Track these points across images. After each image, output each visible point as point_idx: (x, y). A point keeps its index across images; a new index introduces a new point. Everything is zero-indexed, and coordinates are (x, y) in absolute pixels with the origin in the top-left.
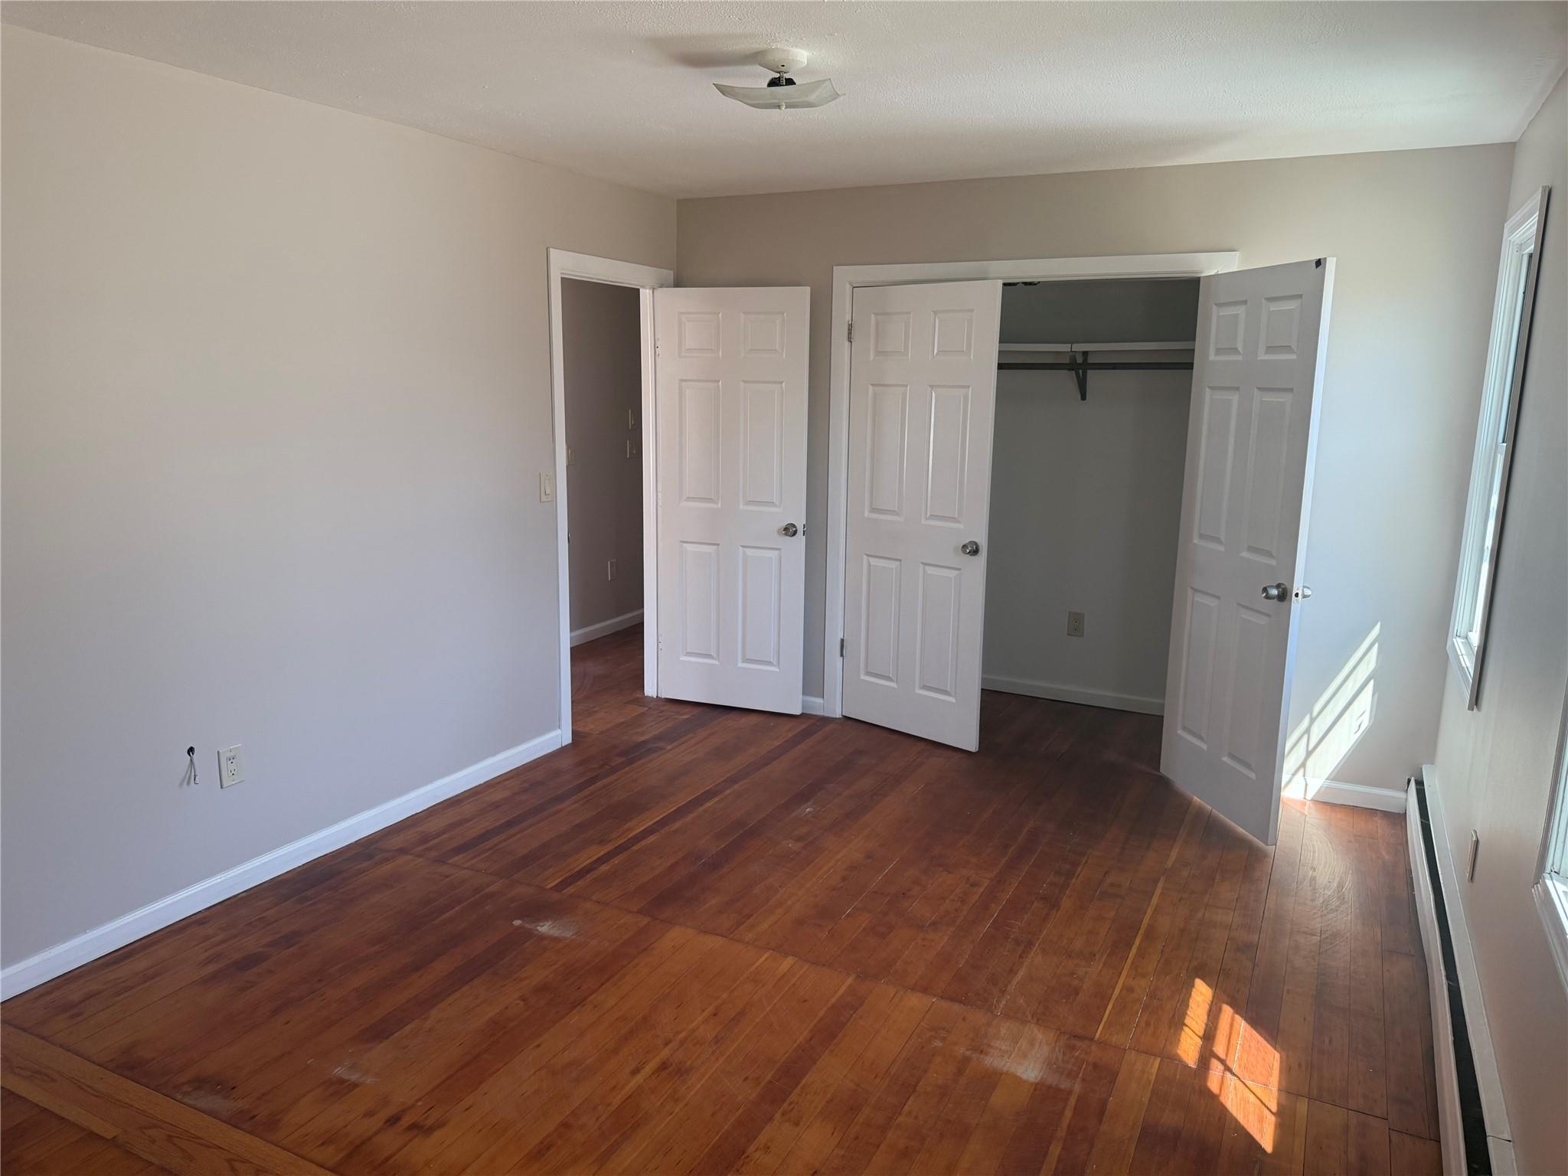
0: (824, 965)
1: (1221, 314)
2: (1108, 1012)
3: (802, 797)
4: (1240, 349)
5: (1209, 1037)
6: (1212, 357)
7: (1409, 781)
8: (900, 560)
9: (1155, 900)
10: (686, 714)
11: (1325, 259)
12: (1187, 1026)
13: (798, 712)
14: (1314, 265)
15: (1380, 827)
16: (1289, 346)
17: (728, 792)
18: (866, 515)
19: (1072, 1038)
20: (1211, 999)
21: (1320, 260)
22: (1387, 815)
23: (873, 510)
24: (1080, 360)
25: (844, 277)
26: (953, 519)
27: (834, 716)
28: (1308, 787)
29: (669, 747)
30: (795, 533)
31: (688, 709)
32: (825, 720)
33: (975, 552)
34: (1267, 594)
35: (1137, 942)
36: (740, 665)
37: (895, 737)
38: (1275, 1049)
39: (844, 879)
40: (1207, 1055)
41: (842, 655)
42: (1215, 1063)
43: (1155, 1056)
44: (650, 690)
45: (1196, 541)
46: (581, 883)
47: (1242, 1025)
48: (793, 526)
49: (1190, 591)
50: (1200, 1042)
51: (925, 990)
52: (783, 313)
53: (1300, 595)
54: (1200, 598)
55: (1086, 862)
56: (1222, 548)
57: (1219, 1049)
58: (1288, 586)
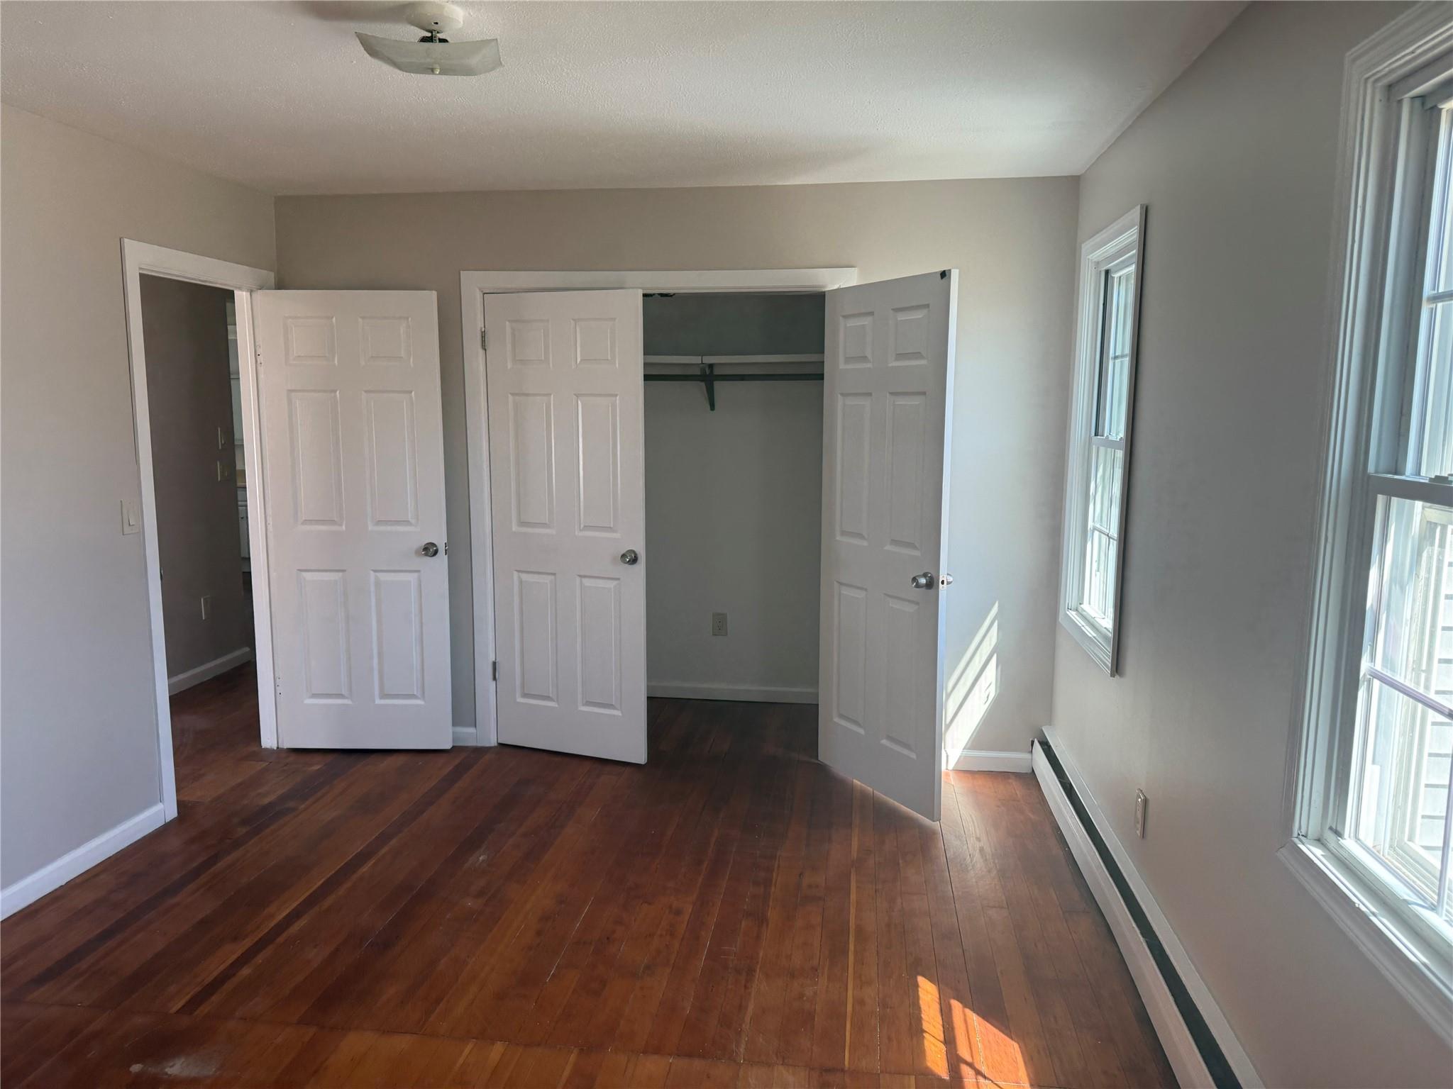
0: (539, 1045)
1: (848, 325)
2: (848, 1034)
3: (472, 844)
4: (869, 356)
5: (949, 1040)
6: (842, 366)
7: (1033, 742)
8: (554, 574)
9: (853, 897)
10: (316, 765)
11: (950, 270)
12: (926, 1032)
13: (448, 746)
14: (939, 275)
15: (1017, 789)
16: (919, 353)
17: (383, 851)
18: (514, 529)
19: (824, 1073)
20: (938, 996)
21: (944, 271)
22: (1018, 776)
23: (522, 523)
24: (708, 372)
25: (473, 283)
26: (610, 529)
27: (487, 745)
28: (949, 758)
29: (303, 806)
30: (436, 552)
31: (317, 758)
32: (479, 751)
33: (634, 560)
34: (917, 583)
35: (852, 947)
36: (378, 701)
37: (557, 759)
38: (1012, 1038)
39: (539, 933)
40: (955, 1062)
41: (495, 678)
42: (965, 1070)
43: (908, 1074)
44: (268, 740)
45: (838, 538)
46: (215, 999)
47: (974, 1018)
48: (433, 545)
49: (836, 585)
50: (943, 1047)
51: (658, 1050)
52: (408, 318)
53: (945, 582)
54: (845, 591)
55: (779, 866)
56: (865, 543)
57: (963, 1052)
58: (934, 575)
